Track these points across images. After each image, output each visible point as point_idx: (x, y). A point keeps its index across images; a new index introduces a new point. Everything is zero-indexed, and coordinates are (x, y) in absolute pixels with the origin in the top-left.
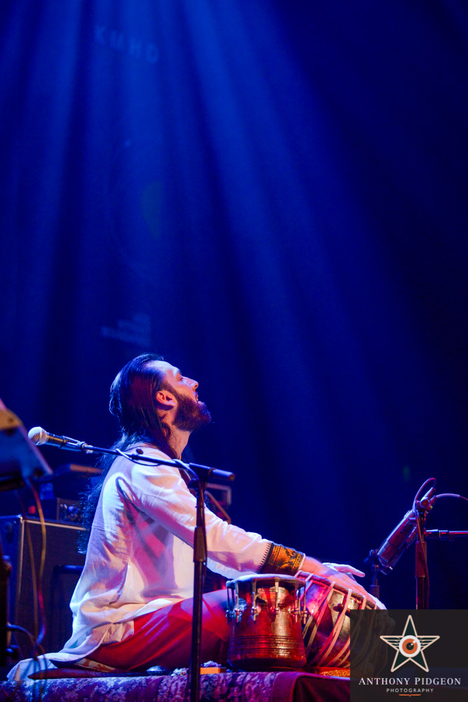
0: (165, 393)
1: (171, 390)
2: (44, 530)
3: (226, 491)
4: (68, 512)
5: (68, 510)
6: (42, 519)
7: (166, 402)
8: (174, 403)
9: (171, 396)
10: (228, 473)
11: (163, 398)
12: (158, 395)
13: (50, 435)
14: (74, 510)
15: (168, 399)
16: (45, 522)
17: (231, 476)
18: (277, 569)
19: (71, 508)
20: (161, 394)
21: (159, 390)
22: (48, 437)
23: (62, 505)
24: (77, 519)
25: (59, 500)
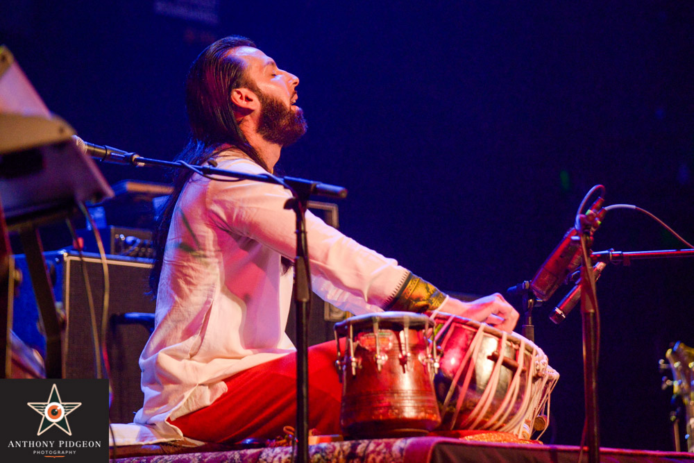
0: (244, 91)
1: (252, 88)
2: (106, 269)
3: (331, 211)
4: (126, 244)
5: (125, 241)
6: (103, 255)
7: (243, 104)
8: (256, 105)
9: (252, 96)
10: (339, 189)
11: (241, 98)
12: (235, 94)
13: (88, 145)
14: (134, 242)
15: (248, 99)
16: (108, 259)
17: (342, 192)
18: (411, 306)
19: (130, 239)
20: (239, 93)
21: (238, 86)
22: (87, 147)
23: (117, 236)
24: (138, 252)
25: (112, 228)
